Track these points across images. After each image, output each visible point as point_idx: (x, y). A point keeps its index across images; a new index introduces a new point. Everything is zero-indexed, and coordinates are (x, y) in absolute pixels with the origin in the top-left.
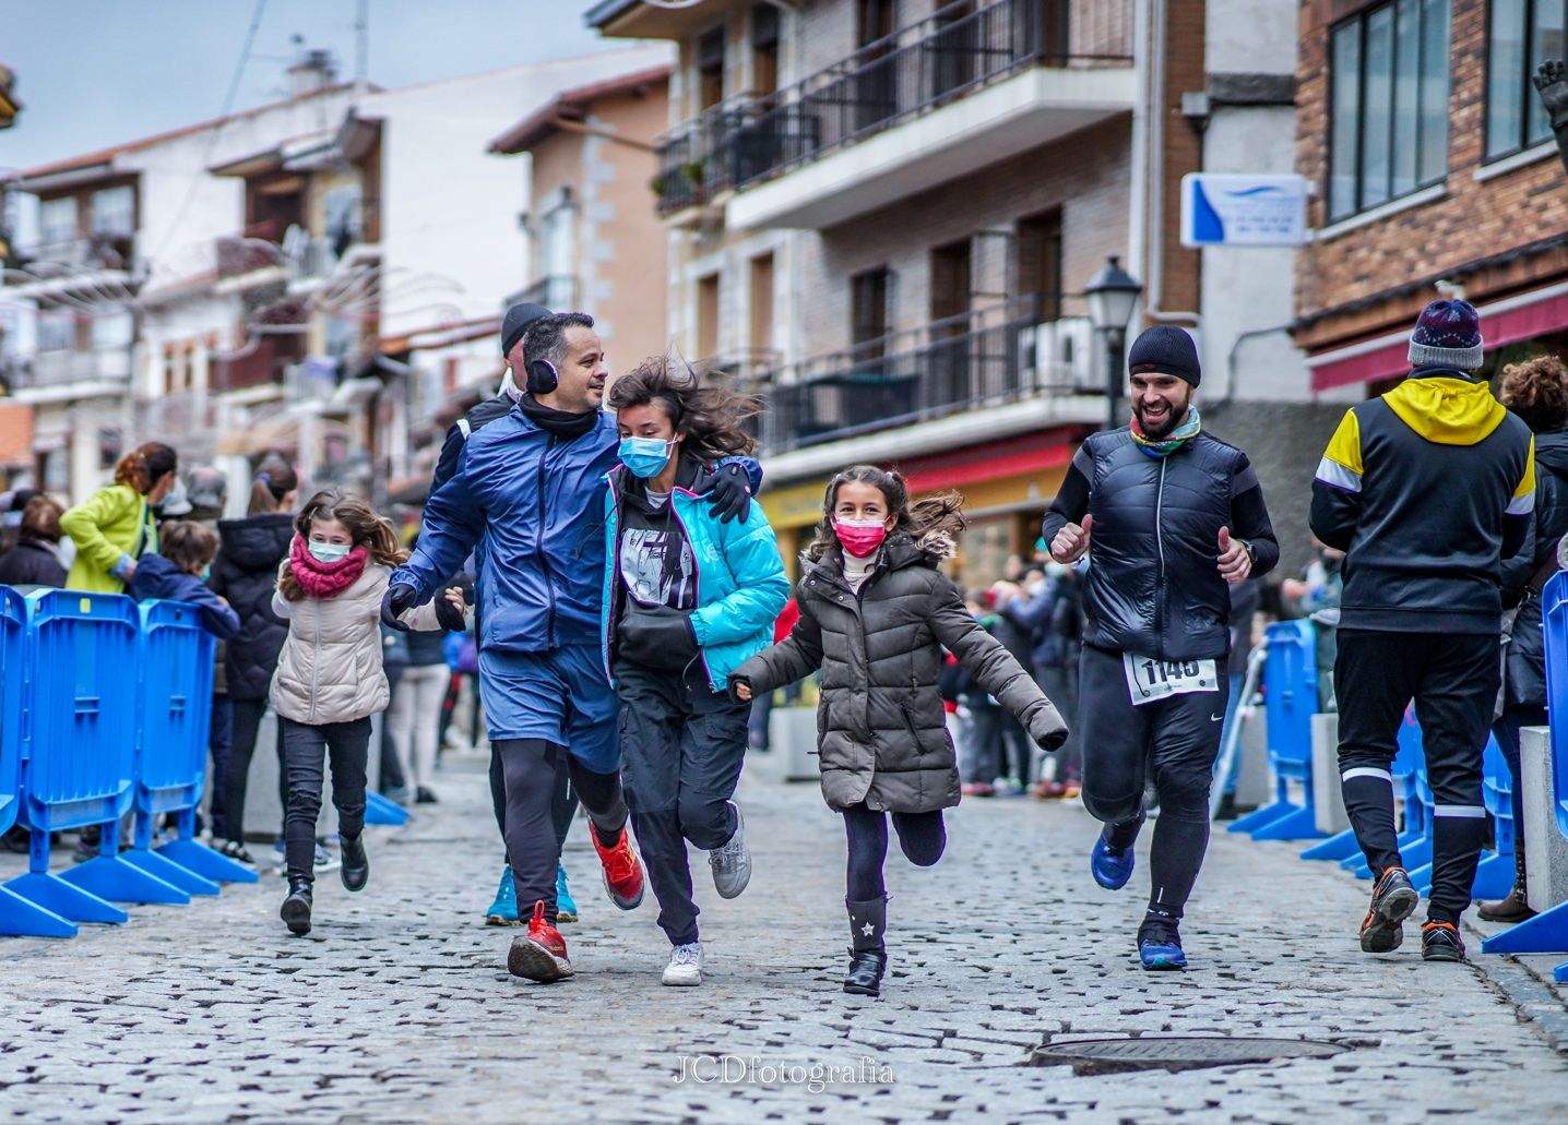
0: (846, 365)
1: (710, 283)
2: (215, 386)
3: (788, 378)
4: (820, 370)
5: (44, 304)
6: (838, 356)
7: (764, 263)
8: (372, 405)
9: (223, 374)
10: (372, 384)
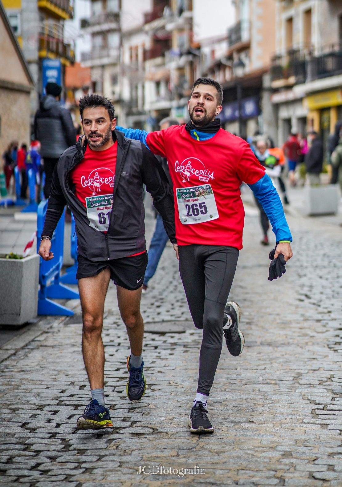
0: (337, 49)
1: (290, 20)
2: (145, 59)
3: (317, 54)
4: (327, 51)
5: (94, 35)
6: (333, 46)
7: (308, 12)
8: (191, 64)
9: (148, 55)
10: (190, 58)
